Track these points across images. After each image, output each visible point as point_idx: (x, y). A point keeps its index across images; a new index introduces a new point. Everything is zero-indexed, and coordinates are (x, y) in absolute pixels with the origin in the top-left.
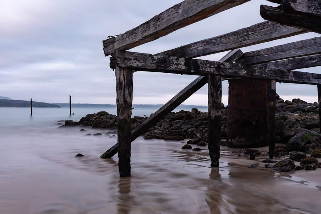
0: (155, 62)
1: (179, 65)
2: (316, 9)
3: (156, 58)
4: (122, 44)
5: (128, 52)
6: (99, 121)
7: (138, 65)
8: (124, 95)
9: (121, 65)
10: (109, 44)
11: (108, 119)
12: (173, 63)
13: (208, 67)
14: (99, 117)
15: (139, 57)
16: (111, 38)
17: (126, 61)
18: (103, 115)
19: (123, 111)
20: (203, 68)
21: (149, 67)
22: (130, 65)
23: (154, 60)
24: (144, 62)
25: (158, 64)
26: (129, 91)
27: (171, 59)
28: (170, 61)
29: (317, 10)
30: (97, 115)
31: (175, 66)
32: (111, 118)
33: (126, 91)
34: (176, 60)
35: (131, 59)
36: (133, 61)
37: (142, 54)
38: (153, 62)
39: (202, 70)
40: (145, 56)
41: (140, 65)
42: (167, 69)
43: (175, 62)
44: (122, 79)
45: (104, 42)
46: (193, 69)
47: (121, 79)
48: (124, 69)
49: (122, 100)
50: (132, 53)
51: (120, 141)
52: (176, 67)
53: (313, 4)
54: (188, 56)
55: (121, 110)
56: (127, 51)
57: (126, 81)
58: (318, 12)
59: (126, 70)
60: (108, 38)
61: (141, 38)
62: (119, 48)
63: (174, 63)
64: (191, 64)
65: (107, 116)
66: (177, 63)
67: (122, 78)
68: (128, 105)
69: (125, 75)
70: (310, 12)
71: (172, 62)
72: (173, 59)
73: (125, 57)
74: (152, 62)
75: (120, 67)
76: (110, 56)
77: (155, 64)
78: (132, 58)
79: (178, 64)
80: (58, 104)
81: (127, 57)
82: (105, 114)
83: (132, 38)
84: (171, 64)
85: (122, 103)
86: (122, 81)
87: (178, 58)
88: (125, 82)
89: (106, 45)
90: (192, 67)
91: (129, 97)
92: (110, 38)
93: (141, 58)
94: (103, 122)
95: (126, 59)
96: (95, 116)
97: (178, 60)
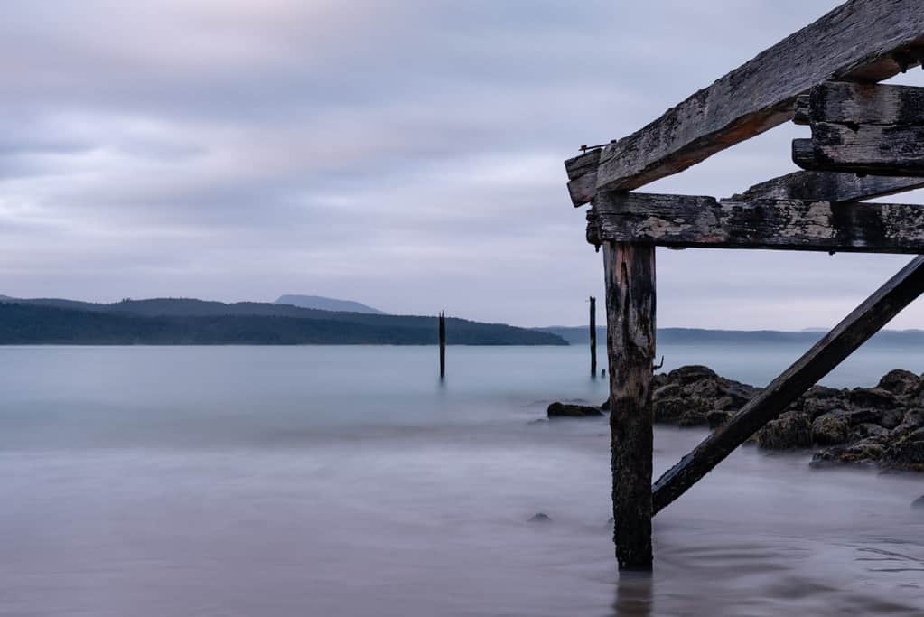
0: (724, 220)
1: (811, 228)
2: (908, 148)
3: (728, 207)
4: (610, 175)
5: (634, 194)
6: (673, 403)
7: (667, 232)
8: (626, 325)
9: (612, 237)
10: (582, 171)
11: (709, 396)
12: (789, 221)
13: (919, 227)
14: (676, 387)
15: (671, 208)
16: (589, 154)
17: (629, 224)
18: (691, 380)
19: (625, 375)
20: (897, 231)
21: (705, 236)
22: (642, 233)
23: (724, 214)
24: (687, 222)
25: (736, 228)
26: (639, 311)
27: (783, 207)
28: (777, 215)
29: (911, 151)
30: (670, 383)
31: (797, 231)
32: (721, 394)
33: (631, 314)
34: (800, 210)
35: (644, 217)
36: (651, 221)
37: (681, 199)
38: (718, 220)
39: (896, 238)
40: (691, 203)
41: (676, 231)
42: (767, 240)
43: (796, 217)
44: (619, 278)
45: (568, 164)
46: (860, 238)
47: (616, 278)
48: (623, 246)
49: (620, 342)
50: (647, 198)
51: (618, 464)
52: (799, 232)
53: (898, 140)
54: (841, 196)
55: (617, 371)
56: (632, 191)
57: (630, 281)
58: (914, 156)
59: (632, 249)
60: (582, 152)
61: (644, 168)
62: (606, 186)
63: (793, 221)
64: (854, 221)
65: (705, 385)
66: (803, 219)
67: (618, 273)
68: (639, 355)
69: (627, 266)
70: (888, 159)
71: (785, 217)
72: (787, 209)
73: (626, 211)
74: (715, 222)
75: (613, 243)
76: (588, 206)
77: (726, 228)
78: (650, 212)
79: (807, 223)
80: (559, 329)
81: (632, 211)
82: (699, 377)
83: (629, 161)
84: (782, 223)
85: (622, 348)
86: (619, 283)
87: (808, 205)
88: (628, 287)
89: (574, 174)
90: (859, 231)
91: (640, 332)
92: (587, 151)
93: (678, 211)
94: (687, 407)
95: (628, 216)
96: (663, 385)
97: (807, 210)
